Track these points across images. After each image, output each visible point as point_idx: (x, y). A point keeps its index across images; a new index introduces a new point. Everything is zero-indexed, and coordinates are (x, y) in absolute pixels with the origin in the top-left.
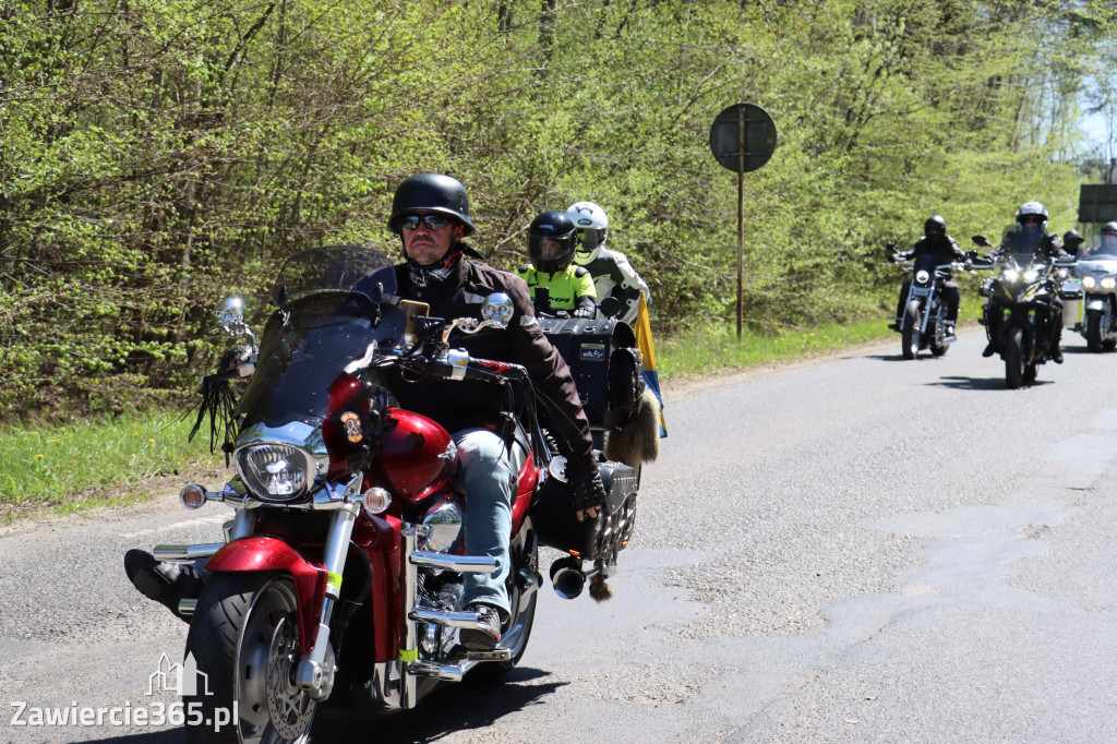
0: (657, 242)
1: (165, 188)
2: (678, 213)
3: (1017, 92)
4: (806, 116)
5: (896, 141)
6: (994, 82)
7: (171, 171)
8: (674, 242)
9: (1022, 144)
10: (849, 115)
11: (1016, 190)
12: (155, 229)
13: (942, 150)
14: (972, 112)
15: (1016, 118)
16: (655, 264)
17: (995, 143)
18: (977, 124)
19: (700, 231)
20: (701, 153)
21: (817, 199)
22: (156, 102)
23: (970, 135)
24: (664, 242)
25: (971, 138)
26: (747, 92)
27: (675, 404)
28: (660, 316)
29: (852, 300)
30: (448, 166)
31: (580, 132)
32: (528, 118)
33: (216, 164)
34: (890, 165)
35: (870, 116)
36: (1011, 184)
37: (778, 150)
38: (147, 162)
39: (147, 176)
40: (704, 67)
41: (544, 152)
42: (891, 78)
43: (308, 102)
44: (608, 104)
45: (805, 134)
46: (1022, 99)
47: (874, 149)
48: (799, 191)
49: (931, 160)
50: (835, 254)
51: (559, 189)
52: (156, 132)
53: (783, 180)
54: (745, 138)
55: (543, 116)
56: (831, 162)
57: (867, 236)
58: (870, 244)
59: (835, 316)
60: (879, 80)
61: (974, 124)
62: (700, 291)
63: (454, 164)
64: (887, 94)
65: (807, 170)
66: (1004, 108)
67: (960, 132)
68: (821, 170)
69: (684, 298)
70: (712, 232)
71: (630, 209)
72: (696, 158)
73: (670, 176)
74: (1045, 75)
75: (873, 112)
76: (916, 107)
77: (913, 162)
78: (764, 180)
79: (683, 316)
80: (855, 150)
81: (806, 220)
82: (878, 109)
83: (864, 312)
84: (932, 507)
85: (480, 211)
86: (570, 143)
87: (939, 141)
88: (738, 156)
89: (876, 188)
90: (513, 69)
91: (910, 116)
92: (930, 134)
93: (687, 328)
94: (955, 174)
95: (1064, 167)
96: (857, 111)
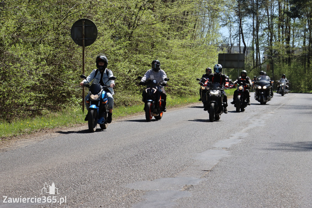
0: (52, 74)
3: (194, 18)
4: (112, 25)
5: (148, 36)
6: (185, 13)
9: (197, 37)
10: (129, 25)
11: (195, 55)
13: (166, 40)
15: (195, 28)
16: (51, 82)
17: (187, 37)
20: (69, 37)
21: (117, 58)
23: (175, 33)
24: (55, 73)
25: (176, 35)
26: (88, 15)
27: (53, 138)
28: (54, 103)
29: (131, 97)
31: (19, 29)
34: (146, 44)
35: (138, 25)
37: (101, 38)
42: (146, 11)
44: (31, 18)
46: (196, 20)
47: (139, 38)
48: (110, 54)
49: (162, 43)
50: (124, 79)
53: (103, 50)
54: (85, 33)
56: (122, 43)
57: (137, 72)
58: (138, 75)
59: (124, 104)
61: (178, 29)
62: (70, 94)
65: (113, 46)
66: (190, 24)
67: (173, 32)
68: (118, 47)
69: (63, 96)
70: (75, 70)
73: (57, 47)
75: (138, 23)
76: (155, 22)
77: (154, 44)
79: (63, 102)
80: (132, 39)
81: (113, 66)
82: (140, 23)
83: (135, 102)
87: (164, 36)
88: (82, 40)
89: (141, 53)
91: (153, 26)
92: (161, 33)
93: (64, 108)
94: (170, 48)
95: (212, 46)
96: (132, 24)
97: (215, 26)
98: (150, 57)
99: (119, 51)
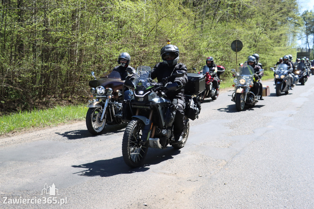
1: (137, 57)
2: (225, 59)
3: (285, 37)
4: (248, 42)
5: (264, 46)
6: (281, 35)
7: (138, 55)
8: (225, 64)
9: (286, 46)
10: (255, 41)
12: (135, 64)
13: (272, 47)
14: (277, 40)
15: (285, 41)
17: (282, 46)
18: (279, 42)
19: (230, 62)
20: (229, 49)
22: (135, 43)
23: (277, 44)
25: (277, 45)
26: (238, 38)
30: (185, 52)
31: (208, 45)
32: (199, 43)
33: (146, 53)
34: (263, 50)
35: (259, 41)
36: (285, 53)
37: (243, 48)
38: (134, 53)
39: (134, 56)
40: (230, 34)
41: (202, 49)
42: (263, 35)
43: (161, 42)
44: (213, 40)
45: (248, 45)
47: (260, 47)
49: (270, 49)
51: (204, 56)
52: (135, 48)
53: (244, 53)
54: (237, 46)
55: (201, 43)
56: (252, 49)
60: (261, 35)
63: (186, 52)
64: (262, 38)
65: (248, 51)
66: (283, 39)
67: (276, 44)
68: (251, 51)
69: (226, 74)
70: (231, 62)
71: (217, 59)
72: (228, 49)
73: (224, 53)
74: (290, 33)
76: (267, 39)
77: (267, 49)
78: (241, 53)
79: (226, 77)
80: (257, 47)
82: (261, 40)
84: (272, 111)
85: (191, 60)
86: (206, 47)
87: (272, 45)
88: (236, 49)
90: (196, 35)
91: (266, 41)
92: (270, 44)
93: (227, 79)
94: (275, 51)
95: (294, 49)
96: (257, 40)
97: (295, 40)
98: (265, 55)
99: (251, 53)
